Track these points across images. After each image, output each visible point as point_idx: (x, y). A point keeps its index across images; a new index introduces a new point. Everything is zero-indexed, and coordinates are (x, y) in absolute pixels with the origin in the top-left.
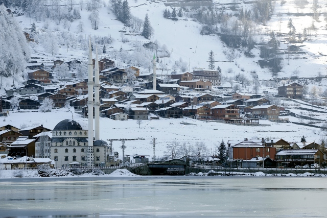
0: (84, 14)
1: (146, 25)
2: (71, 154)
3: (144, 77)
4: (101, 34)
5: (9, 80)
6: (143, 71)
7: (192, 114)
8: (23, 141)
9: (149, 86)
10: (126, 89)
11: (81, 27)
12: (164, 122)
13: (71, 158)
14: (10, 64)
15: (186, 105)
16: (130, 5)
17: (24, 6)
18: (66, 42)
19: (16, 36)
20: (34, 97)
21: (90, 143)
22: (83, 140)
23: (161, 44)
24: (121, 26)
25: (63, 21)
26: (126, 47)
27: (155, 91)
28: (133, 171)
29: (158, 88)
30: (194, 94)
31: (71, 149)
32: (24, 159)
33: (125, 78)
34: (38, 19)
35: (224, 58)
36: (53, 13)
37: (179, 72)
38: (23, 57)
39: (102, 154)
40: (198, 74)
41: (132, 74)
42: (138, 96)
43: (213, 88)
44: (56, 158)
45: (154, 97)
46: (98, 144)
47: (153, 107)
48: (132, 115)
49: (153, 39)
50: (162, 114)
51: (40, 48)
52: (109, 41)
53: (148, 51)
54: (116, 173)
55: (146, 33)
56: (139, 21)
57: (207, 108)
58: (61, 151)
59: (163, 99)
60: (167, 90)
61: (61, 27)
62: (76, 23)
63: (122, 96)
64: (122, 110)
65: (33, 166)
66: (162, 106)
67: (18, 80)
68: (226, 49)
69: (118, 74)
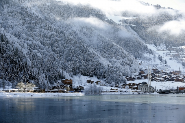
0: (153, 59)
1: (166, 61)
2: (145, 89)
3: (164, 72)
4: (156, 63)
5: (135, 73)
6: (164, 71)
7: (174, 80)
8: (136, 86)
9: (165, 74)
10: (160, 75)
11: (152, 62)
12: (167, 82)
13: (145, 90)
14: (135, 70)
15: (173, 78)
16: (162, 57)
17: (140, 58)
18: (148, 65)
19: (137, 64)
20: (140, 77)
21: (149, 87)
22: (147, 86)
23: (169, 65)
24: (160, 61)
25: (148, 61)
26: (161, 66)
27: (166, 75)
28: (158, 93)
29: (167, 75)
30: (175, 76)
31: (145, 88)
33: (160, 73)
34: (143, 60)
35: (182, 68)
36: (146, 59)
37: (172, 71)
38: (138, 68)
39: (151, 89)
40: (176, 72)
41: (162, 72)
42: (162, 77)
43: (179, 75)
44: (142, 90)
45: (166, 77)
46: (151, 87)
47: (165, 79)
48: (161, 81)
49: (167, 64)
50: (167, 80)
51: (142, 66)
52: (157, 65)
53: (166, 67)
54: (154, 93)
55: (166, 63)
56: (164, 60)
57: (177, 79)
58: (143, 88)
59: (168, 77)
60: (169, 75)
61: (148, 62)
62: (151, 61)
63: (159, 77)
64: (158, 80)
65: (136, 91)
66: (167, 78)
67: (137, 73)
68: (183, 66)
69: (158, 72)
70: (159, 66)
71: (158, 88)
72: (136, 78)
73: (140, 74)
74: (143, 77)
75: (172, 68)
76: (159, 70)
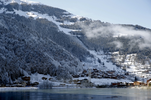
0: (93, 61)
1: (103, 63)
2: (86, 84)
3: (102, 72)
4: (96, 65)
5: (80, 72)
6: (102, 71)
7: (109, 78)
8: (79, 82)
10: (99, 74)
11: (93, 64)
12: (104, 79)
13: (86, 85)
14: (80, 70)
15: (108, 76)
16: (101, 60)
17: (84, 60)
18: (90, 66)
19: (81, 65)
20: (83, 75)
21: (89, 82)
22: (88, 82)
23: (106, 66)
24: (99, 63)
25: (90, 63)
26: (100, 67)
27: (103, 74)
28: (96, 87)
29: (104, 73)
30: (110, 74)
31: (86, 83)
32: (78, 85)
33: (99, 72)
34: (86, 62)
35: (117, 68)
36: (88, 61)
37: (108, 71)
38: (82, 68)
39: (91, 84)
40: (112, 71)
41: (100, 71)
42: (100, 75)
43: (114, 73)
44: (84, 85)
45: (103, 75)
47: (103, 77)
48: (99, 78)
50: (104, 78)
51: (85, 67)
52: (97, 66)
53: (104, 67)
54: (93, 87)
55: (103, 65)
56: (102, 63)
57: (112, 77)
58: (84, 84)
60: (105, 74)
61: (90, 64)
62: (92, 63)
63: (98, 75)
64: (97, 77)
65: (79, 86)
66: (104, 76)
67: (81, 72)
68: (117, 67)
70: (99, 66)
71: (96, 84)
72: (80, 76)
73: (83, 73)
74: (85, 75)
75: (108, 68)
76: (98, 69)
